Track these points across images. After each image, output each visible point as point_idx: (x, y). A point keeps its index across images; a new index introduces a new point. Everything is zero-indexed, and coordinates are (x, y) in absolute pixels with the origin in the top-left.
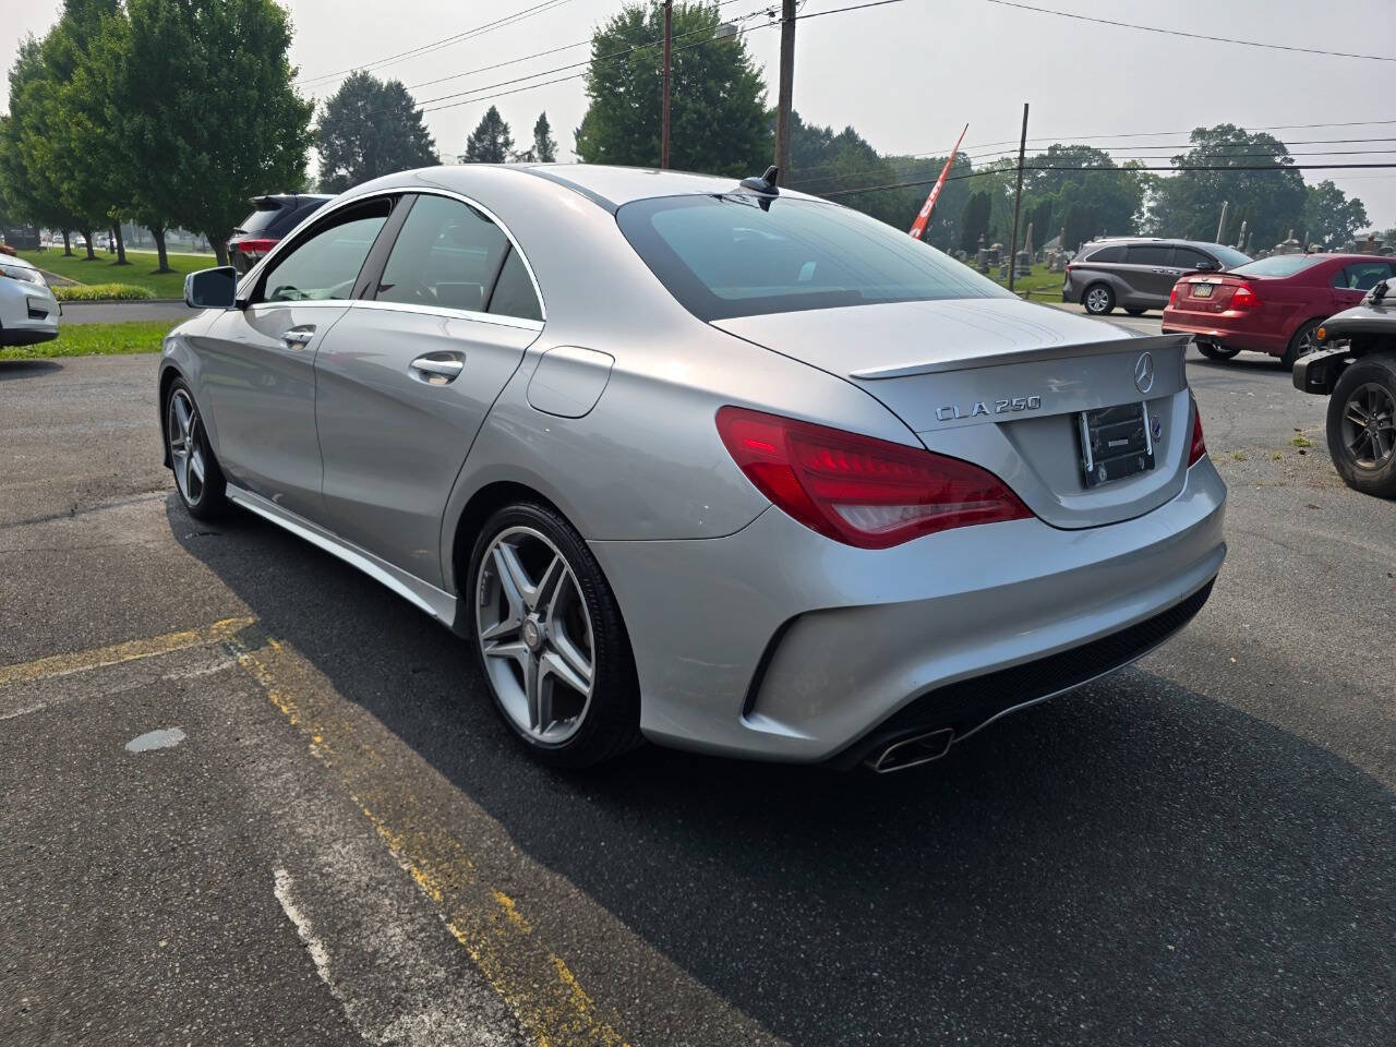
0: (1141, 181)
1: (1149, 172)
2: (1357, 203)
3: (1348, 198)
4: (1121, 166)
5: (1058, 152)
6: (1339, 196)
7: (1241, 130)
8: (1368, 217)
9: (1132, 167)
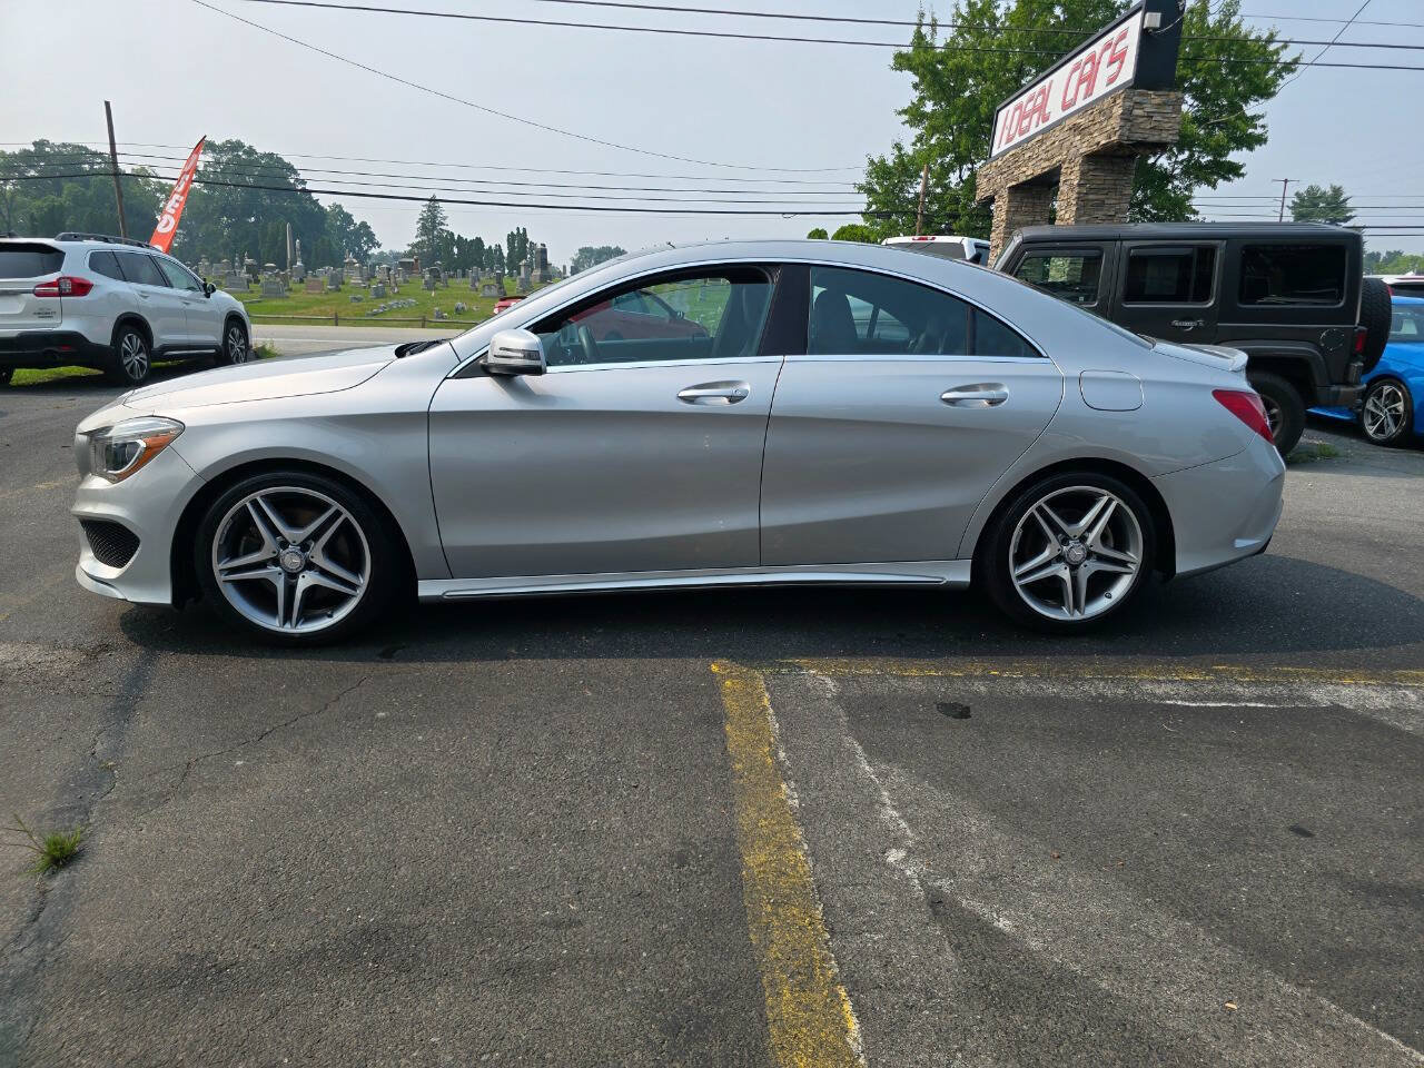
0: (157, 190)
1: (163, 181)
2: (364, 225)
3: (357, 221)
4: (128, 171)
5: (47, 149)
6: (348, 218)
7: (250, 147)
8: (378, 238)
9: (142, 175)
